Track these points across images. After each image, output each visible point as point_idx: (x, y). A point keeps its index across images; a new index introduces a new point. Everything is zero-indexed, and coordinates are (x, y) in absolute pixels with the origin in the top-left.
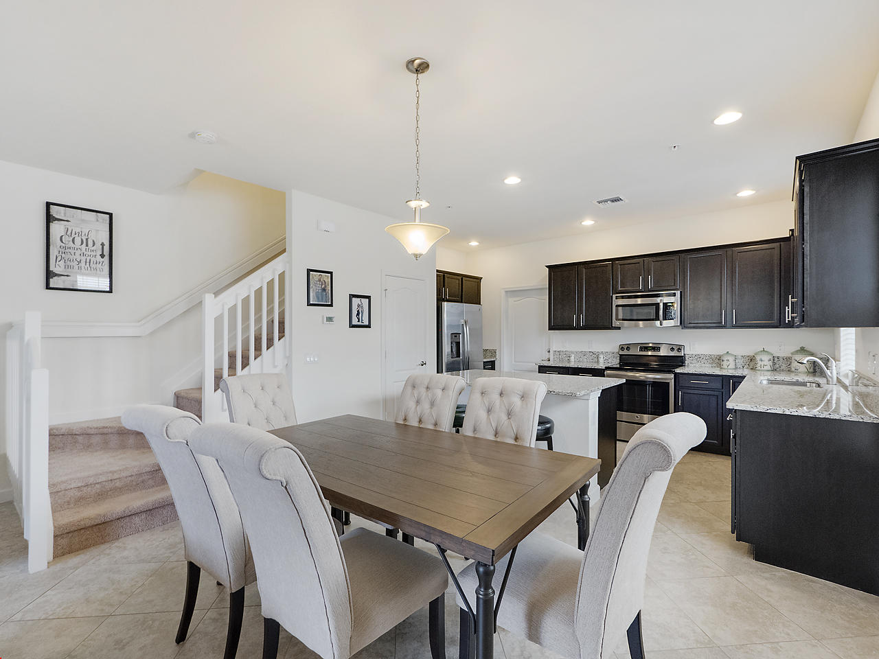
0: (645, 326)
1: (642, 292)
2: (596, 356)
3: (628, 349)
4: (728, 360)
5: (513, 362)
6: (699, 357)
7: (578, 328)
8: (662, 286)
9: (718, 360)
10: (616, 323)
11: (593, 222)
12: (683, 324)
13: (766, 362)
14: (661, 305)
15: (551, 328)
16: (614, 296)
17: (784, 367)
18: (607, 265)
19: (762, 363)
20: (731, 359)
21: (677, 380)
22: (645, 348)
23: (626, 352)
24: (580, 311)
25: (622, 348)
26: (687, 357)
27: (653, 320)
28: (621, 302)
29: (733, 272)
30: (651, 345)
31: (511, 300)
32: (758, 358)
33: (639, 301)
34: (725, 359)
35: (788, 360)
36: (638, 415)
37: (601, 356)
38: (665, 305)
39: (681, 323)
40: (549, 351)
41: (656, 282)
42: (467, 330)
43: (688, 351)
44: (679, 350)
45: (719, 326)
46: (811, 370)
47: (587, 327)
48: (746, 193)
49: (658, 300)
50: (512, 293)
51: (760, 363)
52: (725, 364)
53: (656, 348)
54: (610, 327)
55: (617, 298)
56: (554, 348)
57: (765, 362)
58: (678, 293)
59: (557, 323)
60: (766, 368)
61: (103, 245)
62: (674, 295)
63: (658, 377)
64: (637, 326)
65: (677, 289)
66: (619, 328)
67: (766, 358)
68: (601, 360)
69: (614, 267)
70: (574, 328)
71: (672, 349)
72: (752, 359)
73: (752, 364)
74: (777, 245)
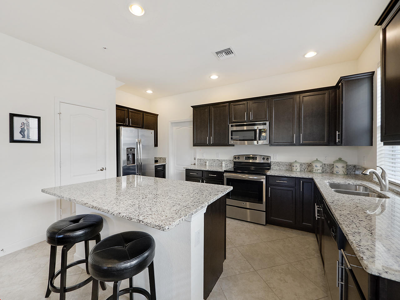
0: (248, 144)
1: (246, 122)
2: (221, 162)
3: (238, 158)
4: (296, 166)
5: (176, 165)
6: (278, 164)
7: (210, 145)
8: (259, 118)
9: (290, 166)
10: (231, 142)
11: (217, 77)
12: (271, 144)
14: (258, 131)
15: (195, 145)
16: (230, 125)
17: (328, 170)
18: (226, 106)
19: (317, 168)
20: (298, 165)
21: (268, 180)
22: (248, 157)
23: (237, 160)
24: (211, 135)
25: (235, 158)
26: (272, 163)
27: (252, 140)
28: (235, 128)
30: (251, 156)
31: (174, 128)
32: (314, 165)
33: (245, 128)
34: (295, 165)
35: (332, 166)
36: (244, 202)
37: (224, 163)
38: (260, 130)
39: (269, 143)
40: (195, 159)
41: (255, 116)
42: (140, 147)
43: (272, 160)
44: (267, 159)
45: (292, 144)
46: (346, 173)
47: (215, 145)
49: (256, 127)
50: (174, 124)
51: (315, 168)
52: (294, 169)
53: (254, 158)
54: (227, 145)
55: (232, 126)
56: (198, 157)
57: (318, 167)
58: (268, 123)
59: (198, 142)
60: (319, 171)
62: (265, 124)
63: (255, 178)
64: (244, 144)
65: (267, 121)
66: (233, 145)
67: (319, 165)
68: (224, 165)
69: (230, 107)
70: (207, 145)
71: (264, 159)
72: (310, 165)
73: (310, 169)
74: (327, 92)
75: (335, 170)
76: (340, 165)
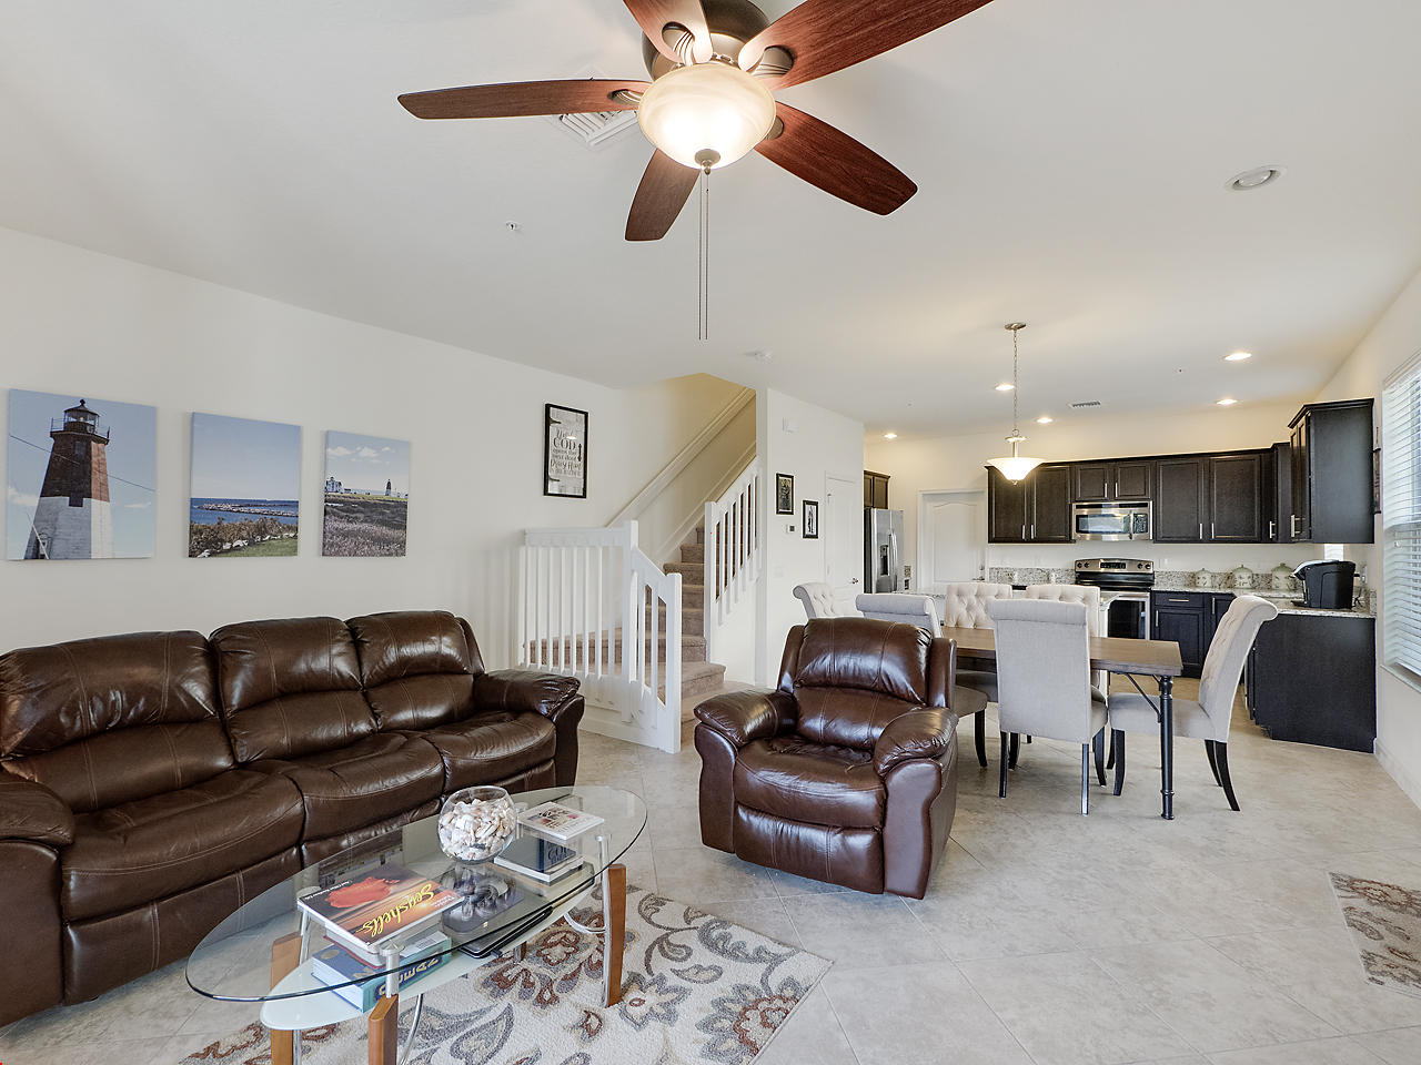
1: (1107, 501)
2: (1045, 573)
3: (1086, 565)
4: (1204, 578)
5: (933, 582)
6: (1169, 575)
7: (1029, 541)
8: (1132, 494)
9: (1193, 578)
10: (1073, 536)
11: (1050, 420)
12: (1157, 539)
13: (1246, 580)
14: (1132, 517)
15: (991, 541)
16: (1074, 505)
17: (1264, 584)
18: (1064, 469)
19: (1242, 580)
20: (1208, 576)
21: (1153, 598)
22: (1107, 564)
23: (1084, 569)
24: (1030, 522)
25: (1079, 565)
26: (1156, 574)
28: (1085, 512)
29: (1210, 482)
30: (1114, 561)
31: (930, 506)
32: (1237, 576)
33: (1104, 511)
34: (1200, 576)
35: (1268, 578)
37: (1052, 574)
38: (1136, 515)
39: (1153, 537)
40: (984, 569)
41: (1124, 490)
42: (895, 542)
43: (1158, 568)
44: (1148, 566)
45: (1194, 540)
47: (1039, 540)
48: (1227, 402)
50: (932, 497)
51: (1239, 581)
52: (1201, 582)
53: (1121, 564)
54: (1069, 540)
55: (1078, 507)
56: (990, 564)
57: (1244, 579)
58: (1150, 503)
59: (1000, 535)
60: (1245, 586)
61: (580, 446)
62: (1146, 505)
64: (1084, 538)
65: (1147, 499)
67: (1245, 575)
68: (1053, 578)
69: (1073, 472)
70: (1023, 542)
71: (1140, 566)
72: (1230, 576)
73: (1229, 582)
74: (1256, 456)
75: (1275, 582)
76: (1282, 575)
